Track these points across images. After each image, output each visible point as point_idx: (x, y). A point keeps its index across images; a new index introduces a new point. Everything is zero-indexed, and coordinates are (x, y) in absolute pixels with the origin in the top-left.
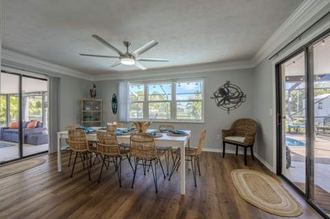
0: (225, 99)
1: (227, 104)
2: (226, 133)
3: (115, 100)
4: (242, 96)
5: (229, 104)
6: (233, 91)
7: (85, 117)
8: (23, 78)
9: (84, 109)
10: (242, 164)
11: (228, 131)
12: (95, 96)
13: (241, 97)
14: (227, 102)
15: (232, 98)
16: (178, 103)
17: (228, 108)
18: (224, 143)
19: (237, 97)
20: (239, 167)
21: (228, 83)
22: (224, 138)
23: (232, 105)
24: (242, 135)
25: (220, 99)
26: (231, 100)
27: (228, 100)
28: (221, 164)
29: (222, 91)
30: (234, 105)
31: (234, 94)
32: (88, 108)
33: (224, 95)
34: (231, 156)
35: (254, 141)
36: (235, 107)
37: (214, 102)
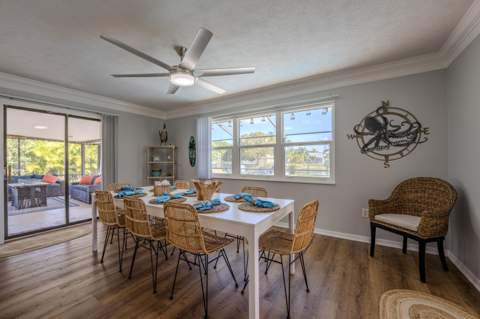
0: (378, 139)
1: (382, 148)
2: (378, 207)
3: (192, 146)
4: (418, 131)
5: (387, 147)
6: (395, 120)
7: (152, 172)
8: (70, 119)
9: (152, 159)
10: (414, 277)
11: (384, 202)
12: (166, 140)
13: (416, 133)
14: (382, 144)
15: (394, 136)
16: (286, 148)
17: (387, 156)
18: (374, 226)
19: (407, 133)
20: (405, 285)
21: (385, 106)
22: (372, 217)
23: (393, 150)
24: (415, 212)
25: (367, 139)
26: (392, 140)
27: (386, 140)
28: (363, 269)
29: (371, 123)
30: (399, 149)
31: (399, 128)
32: (157, 159)
33: (377, 130)
34: (389, 254)
35: (445, 229)
36: (400, 152)
37: (355, 145)
